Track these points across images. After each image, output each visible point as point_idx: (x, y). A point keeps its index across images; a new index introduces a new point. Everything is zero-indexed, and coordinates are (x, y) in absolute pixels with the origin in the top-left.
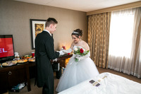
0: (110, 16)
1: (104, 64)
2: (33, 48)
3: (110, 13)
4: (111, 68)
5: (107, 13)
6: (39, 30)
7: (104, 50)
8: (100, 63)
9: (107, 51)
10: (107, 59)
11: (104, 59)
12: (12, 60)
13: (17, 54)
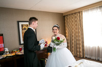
0: (82, 14)
1: (81, 54)
2: (20, 44)
3: (82, 11)
4: (88, 57)
5: (79, 12)
6: (25, 29)
7: (80, 42)
8: (78, 54)
9: (83, 42)
10: (83, 50)
11: (81, 50)
12: (3, 54)
13: (7, 50)
